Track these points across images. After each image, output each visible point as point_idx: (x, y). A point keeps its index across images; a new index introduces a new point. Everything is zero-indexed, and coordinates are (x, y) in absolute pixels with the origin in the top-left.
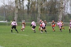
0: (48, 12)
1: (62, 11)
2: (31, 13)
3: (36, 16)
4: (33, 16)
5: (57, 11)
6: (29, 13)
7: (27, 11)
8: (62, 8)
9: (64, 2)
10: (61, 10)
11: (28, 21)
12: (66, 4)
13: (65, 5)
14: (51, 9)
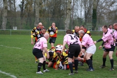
0: (50, 15)
1: (70, 14)
2: (26, 17)
3: (33, 21)
4: (29, 21)
5: (63, 14)
6: (23, 17)
7: (20, 13)
8: (69, 9)
9: (72, 1)
10: (68, 12)
11: (22, 28)
12: (76, 4)
13: (74, 5)
14: (54, 10)
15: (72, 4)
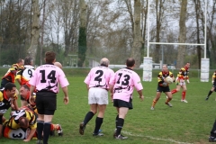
0: (1, 39)
1: (37, 36)
5: (25, 37)
8: (36, 28)
9: (42, 13)
10: (33, 32)
12: (48, 18)
14: (7, 30)
15: (41, 17)
